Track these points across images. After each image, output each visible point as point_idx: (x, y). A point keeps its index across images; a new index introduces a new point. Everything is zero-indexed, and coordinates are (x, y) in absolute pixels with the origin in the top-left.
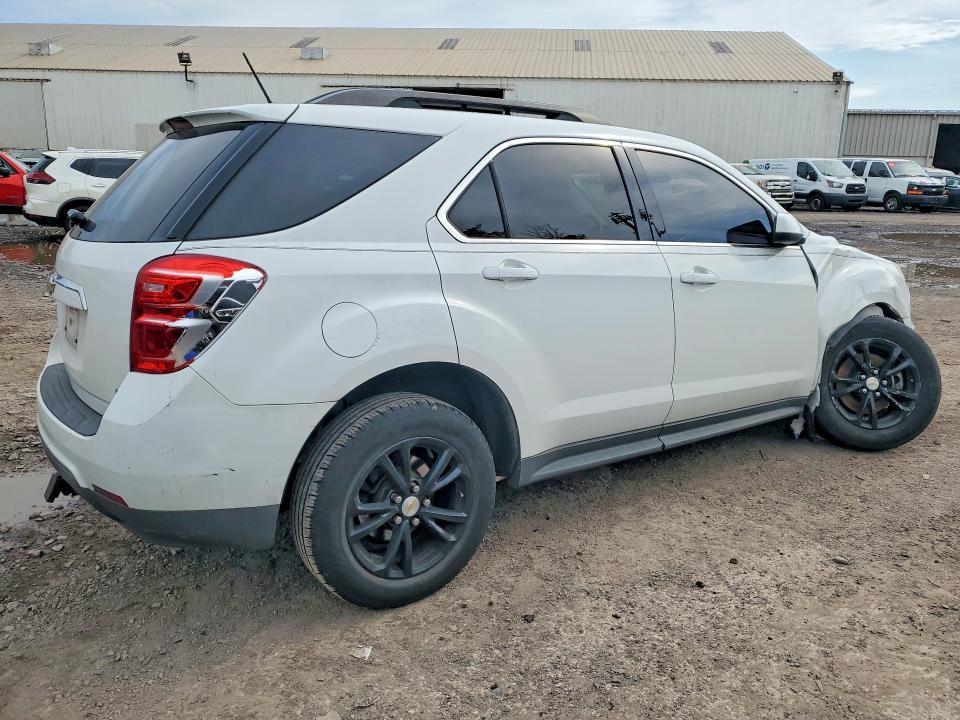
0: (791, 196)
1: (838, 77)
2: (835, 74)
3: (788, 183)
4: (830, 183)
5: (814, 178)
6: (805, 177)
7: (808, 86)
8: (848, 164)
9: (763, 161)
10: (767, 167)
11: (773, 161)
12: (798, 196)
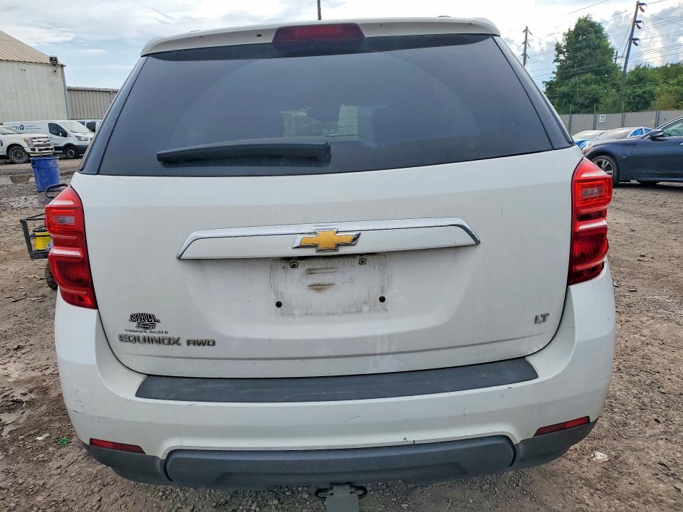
0: (52, 149)
1: (54, 61)
2: (51, 59)
3: (47, 139)
4: (79, 138)
5: (65, 135)
6: (58, 135)
7: (32, 66)
8: (84, 124)
9: (18, 123)
10: (22, 127)
11: (25, 123)
12: (57, 148)
